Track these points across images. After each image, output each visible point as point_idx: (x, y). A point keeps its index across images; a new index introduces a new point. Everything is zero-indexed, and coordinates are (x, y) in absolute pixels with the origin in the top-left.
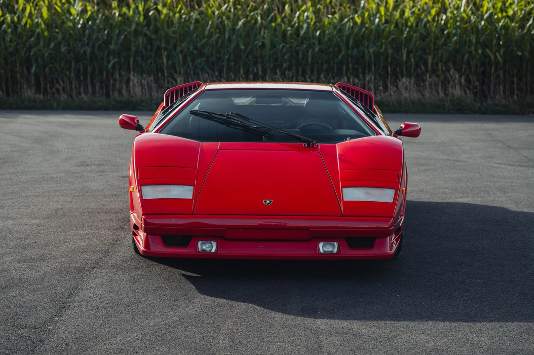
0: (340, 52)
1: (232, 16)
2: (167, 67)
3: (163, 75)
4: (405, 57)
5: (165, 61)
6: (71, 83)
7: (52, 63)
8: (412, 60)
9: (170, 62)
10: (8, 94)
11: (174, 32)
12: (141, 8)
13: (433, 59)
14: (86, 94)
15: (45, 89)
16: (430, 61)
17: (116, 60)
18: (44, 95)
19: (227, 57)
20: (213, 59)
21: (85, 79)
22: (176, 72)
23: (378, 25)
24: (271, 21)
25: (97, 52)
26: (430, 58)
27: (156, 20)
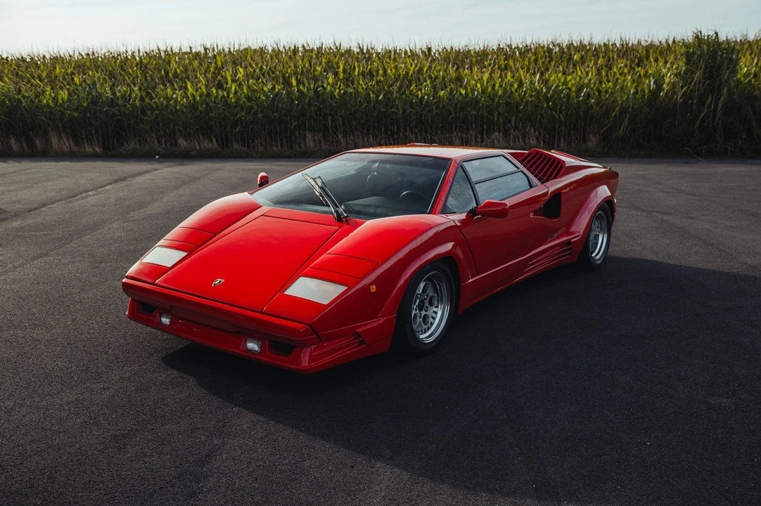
0: (451, 114)
1: (375, 91)
2: (331, 127)
3: (329, 132)
4: (496, 118)
5: (330, 123)
6: (266, 139)
7: (252, 125)
9: (333, 124)
10: (223, 148)
11: (336, 103)
12: (312, 86)
13: (516, 118)
14: (276, 147)
15: (248, 143)
16: (513, 121)
17: (296, 123)
18: (247, 148)
19: (372, 120)
20: (363, 121)
21: (276, 136)
22: (338, 130)
23: (477, 96)
25: (283, 118)
26: (513, 119)
27: (323, 94)
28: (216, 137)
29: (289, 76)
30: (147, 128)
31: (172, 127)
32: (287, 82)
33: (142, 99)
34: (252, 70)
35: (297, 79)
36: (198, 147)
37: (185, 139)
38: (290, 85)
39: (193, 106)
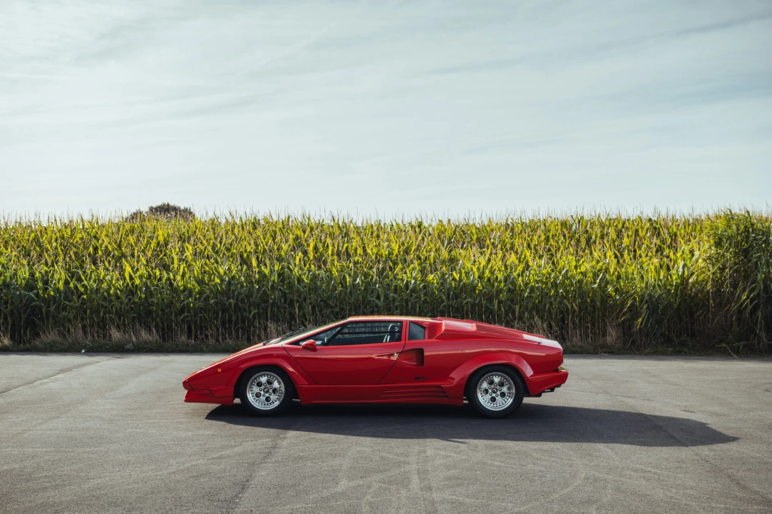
0: (443, 302)
1: (352, 274)
2: (299, 316)
3: (296, 322)
4: (496, 307)
5: (297, 311)
6: (218, 330)
7: (201, 313)
8: (503, 309)
9: (302, 312)
10: (164, 340)
11: (305, 287)
13: (520, 308)
14: (231, 339)
15: (196, 337)
16: (517, 310)
17: (256, 311)
18: (195, 340)
19: (348, 308)
20: (337, 309)
21: (230, 327)
22: (306, 320)
23: (473, 281)
25: (240, 304)
26: (517, 308)
27: (289, 278)
28: (156, 327)
29: (248, 256)
30: (71, 316)
31: (102, 315)
32: (245, 261)
33: (67, 283)
34: (203, 248)
35: (258, 258)
36: (134, 339)
37: (118, 327)
38: (250, 266)
39: (131, 291)
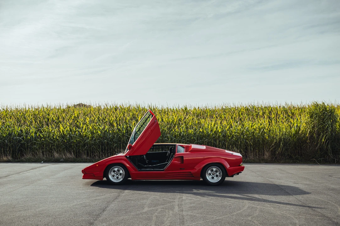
4: (218, 143)
6: (100, 153)
7: (93, 146)
8: (221, 144)
10: (77, 157)
12: (125, 127)
13: (228, 144)
16: (227, 145)
17: (116, 145)
18: (90, 157)
21: (105, 152)
24: (171, 131)
25: (109, 142)
26: (227, 143)
27: (130, 131)
28: (73, 152)
29: (113, 122)
30: (38, 148)
31: (50, 147)
32: (111, 125)
33: (36, 133)
34: (93, 119)
35: (117, 123)
36: (64, 157)
37: (57, 152)
38: (113, 126)
39: (63, 136)
